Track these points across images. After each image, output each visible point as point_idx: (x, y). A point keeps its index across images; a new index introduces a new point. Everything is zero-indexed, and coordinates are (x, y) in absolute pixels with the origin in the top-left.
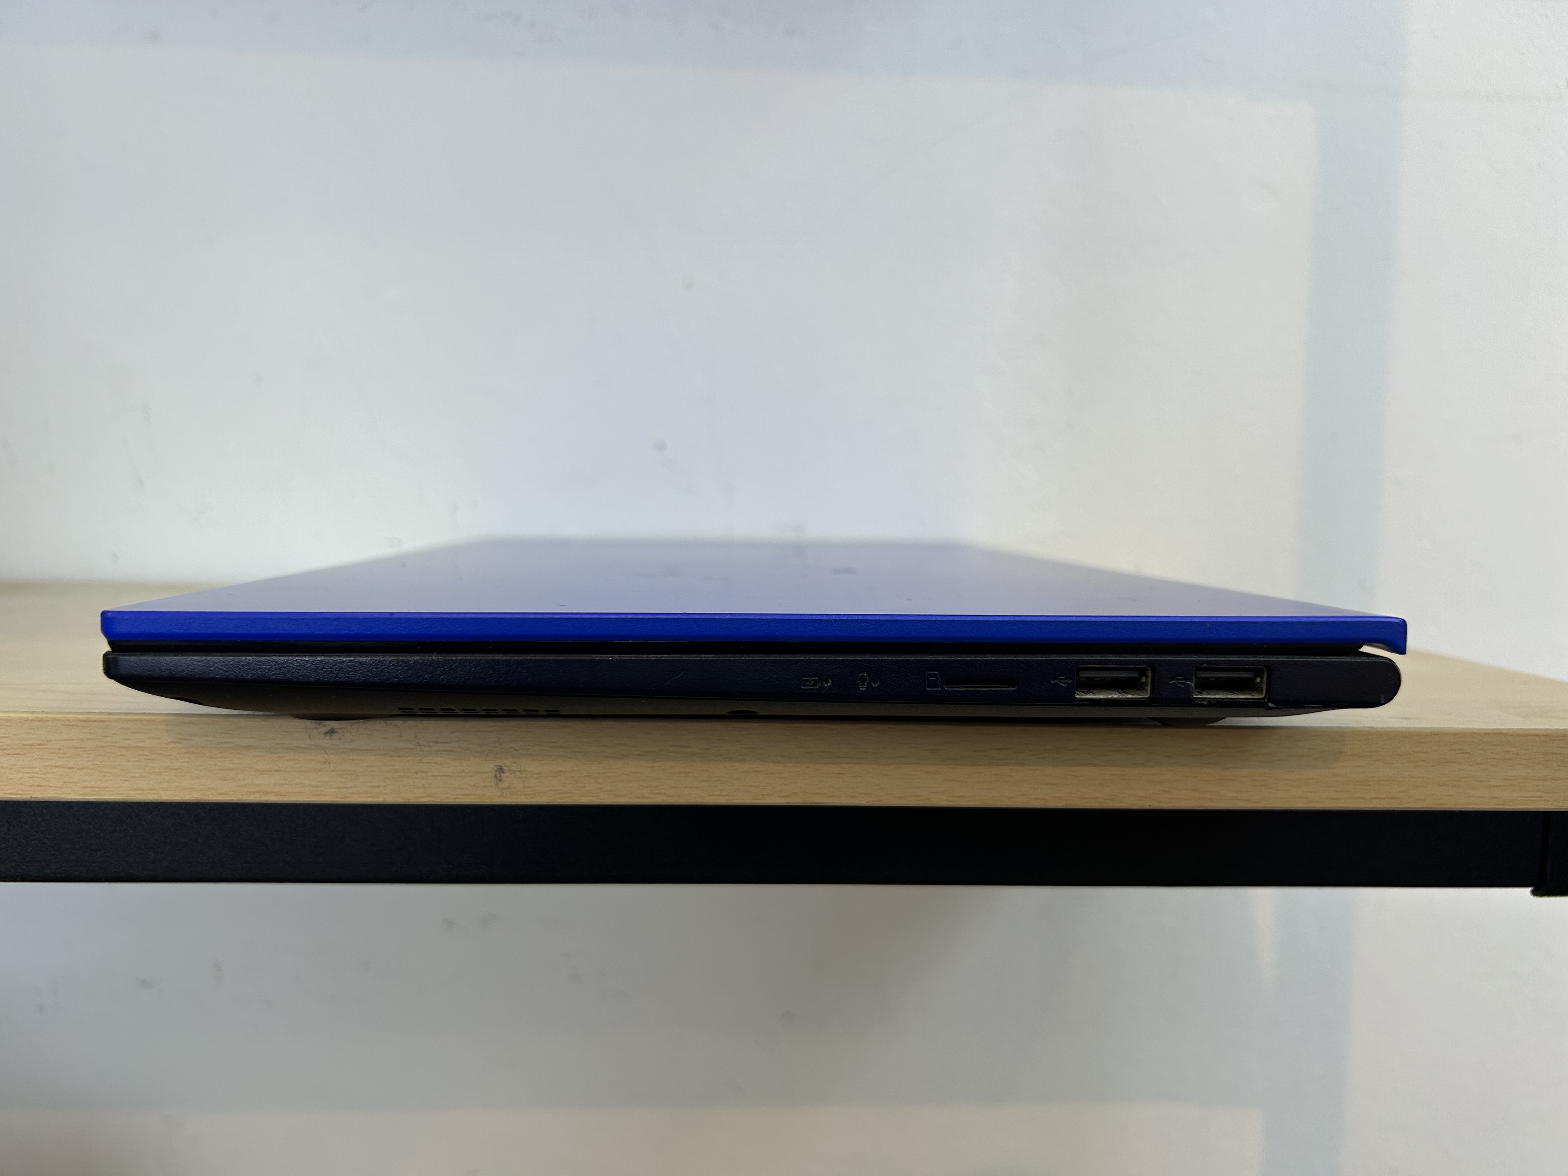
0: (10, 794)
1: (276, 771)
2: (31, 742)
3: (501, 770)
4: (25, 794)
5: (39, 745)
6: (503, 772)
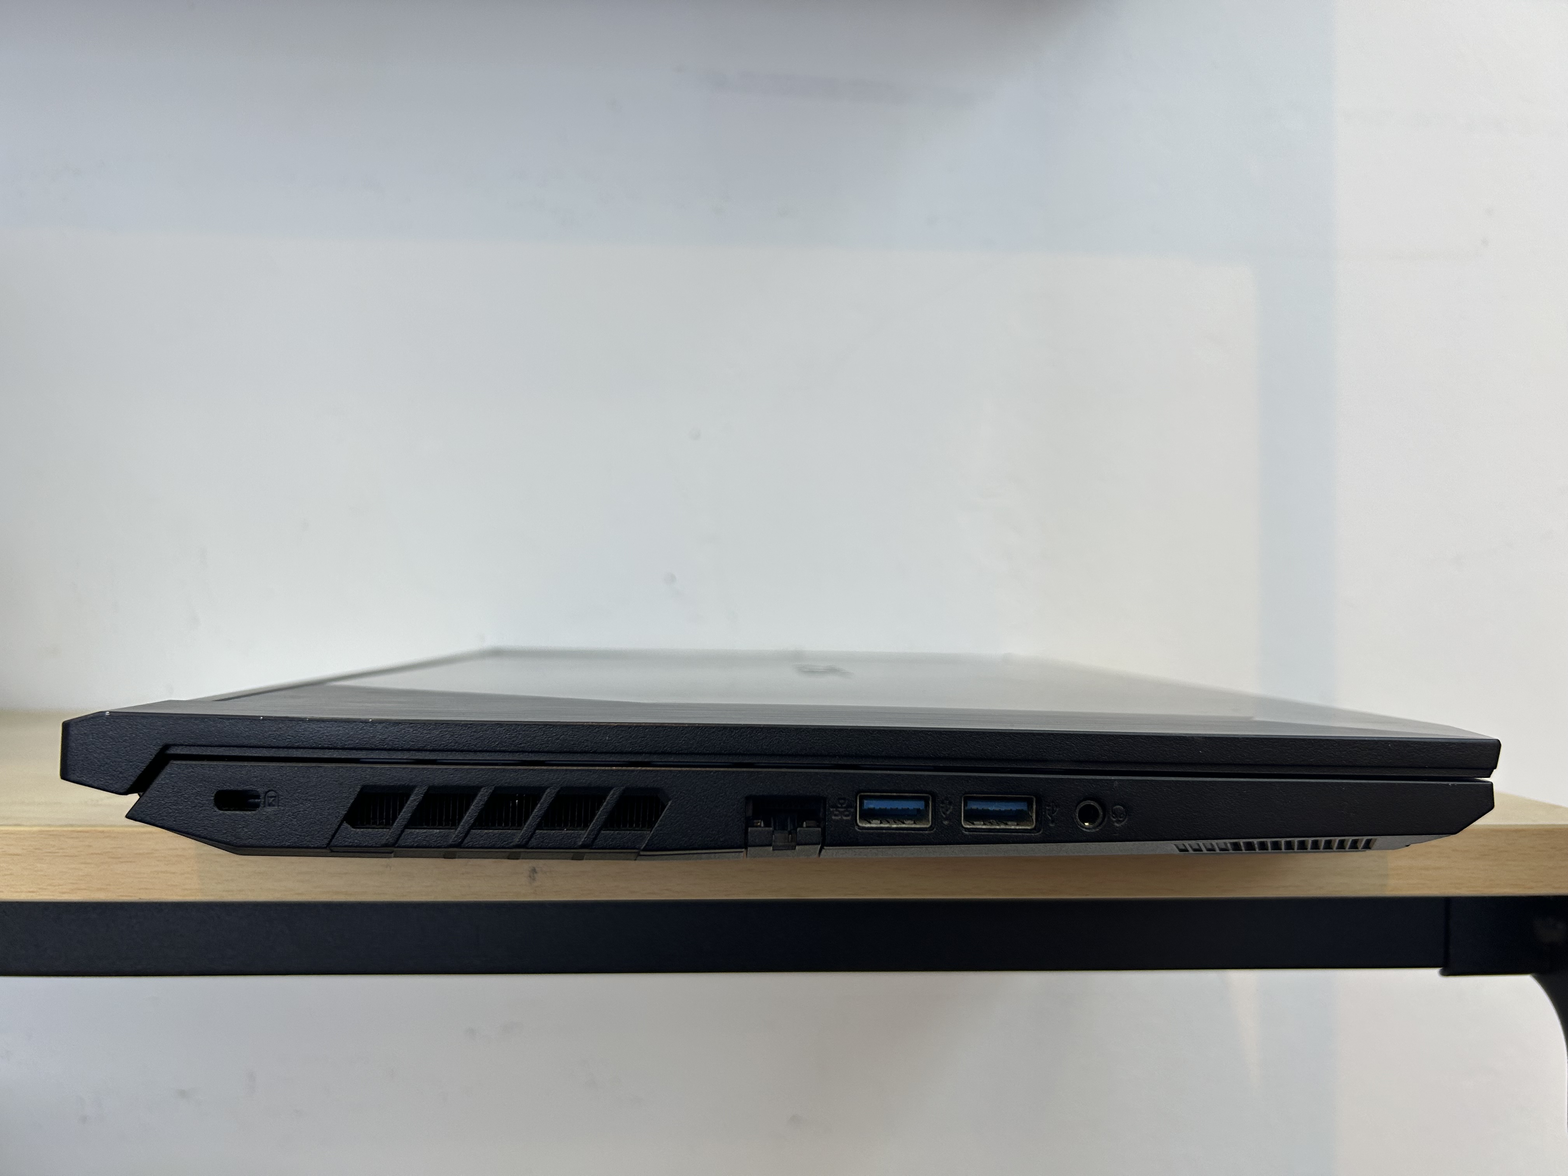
0: (122, 896)
1: (346, 874)
2: (141, 851)
3: (534, 871)
4: (135, 896)
5: (148, 853)
6: (536, 873)
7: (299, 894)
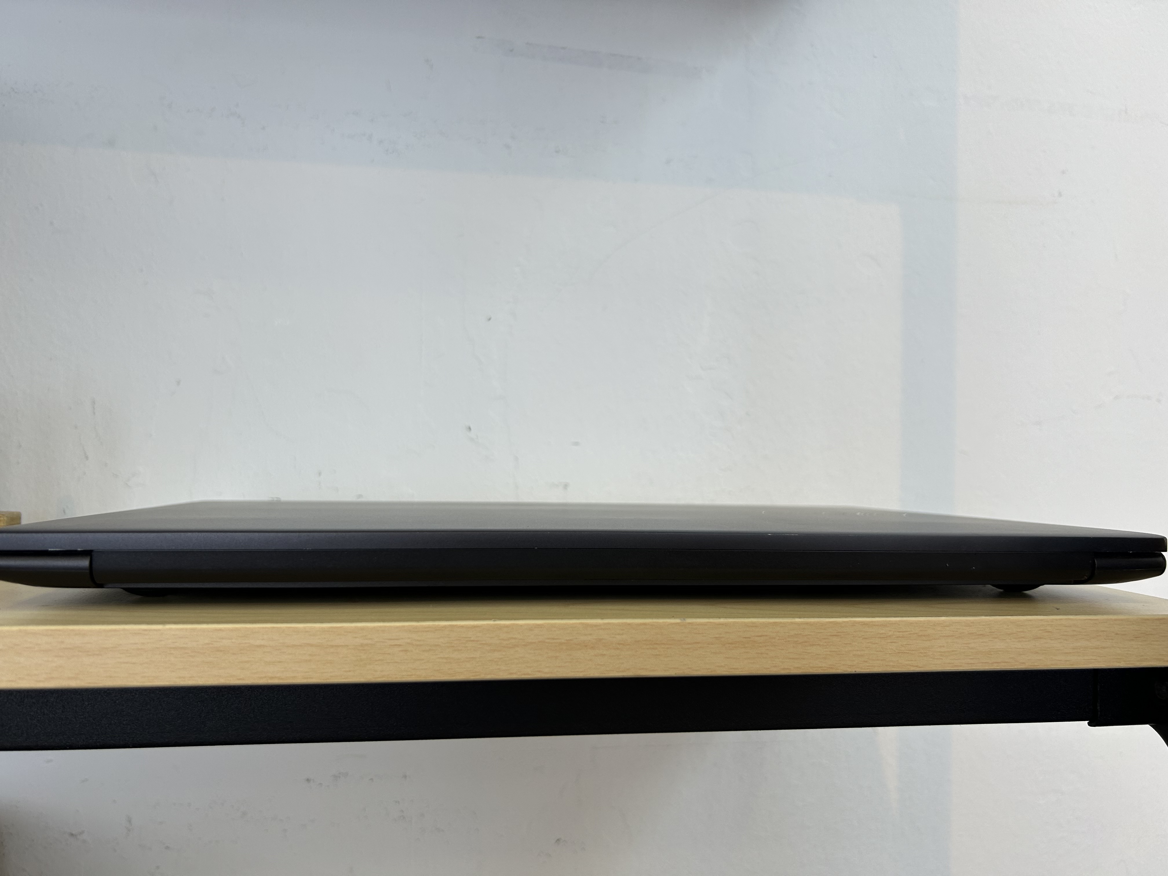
7: (239, 679)
